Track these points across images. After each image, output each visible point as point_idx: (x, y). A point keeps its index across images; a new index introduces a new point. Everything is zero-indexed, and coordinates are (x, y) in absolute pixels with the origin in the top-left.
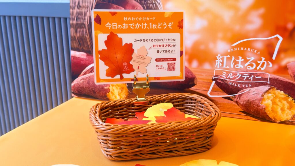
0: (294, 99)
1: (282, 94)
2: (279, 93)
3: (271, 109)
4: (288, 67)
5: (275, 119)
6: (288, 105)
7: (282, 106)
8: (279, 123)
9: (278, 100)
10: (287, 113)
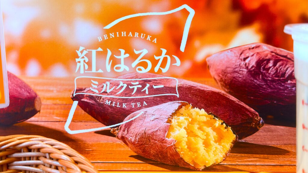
0: (223, 123)
1: (203, 115)
2: (197, 114)
3: (187, 145)
4: (208, 63)
5: (195, 163)
6: (215, 134)
7: (205, 137)
8: (203, 170)
9: (196, 126)
10: (215, 149)
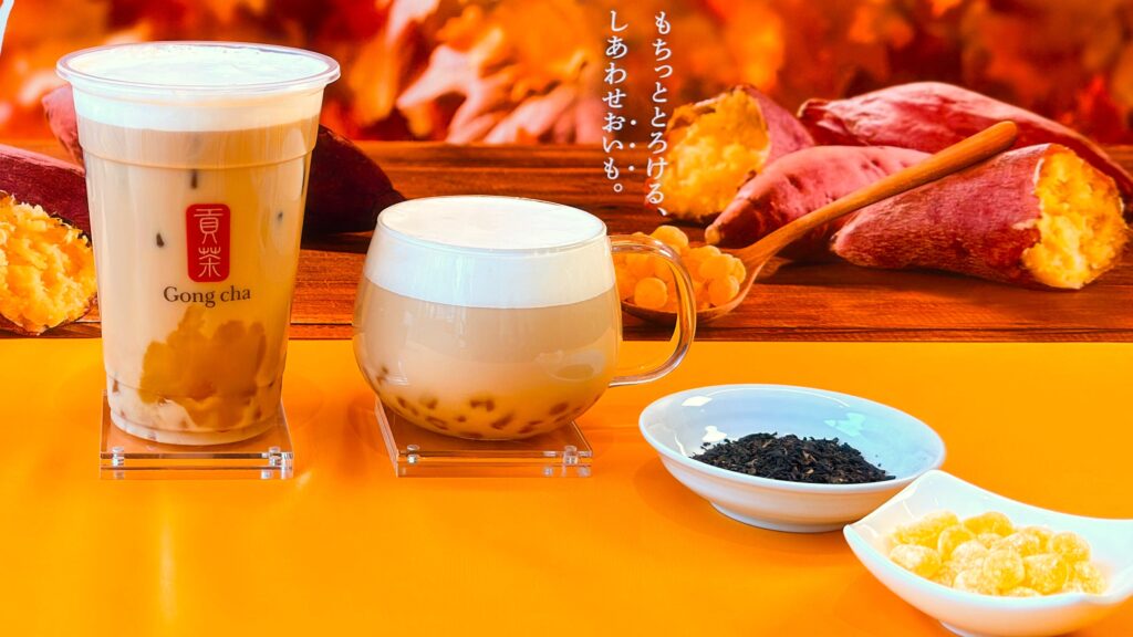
0: (83, 234)
1: (38, 219)
2: (27, 216)
3: (7, 281)
4: (46, 108)
5: (24, 320)
6: (65, 258)
7: (44, 266)
8: (43, 335)
9: (25, 243)
10: (66, 290)
